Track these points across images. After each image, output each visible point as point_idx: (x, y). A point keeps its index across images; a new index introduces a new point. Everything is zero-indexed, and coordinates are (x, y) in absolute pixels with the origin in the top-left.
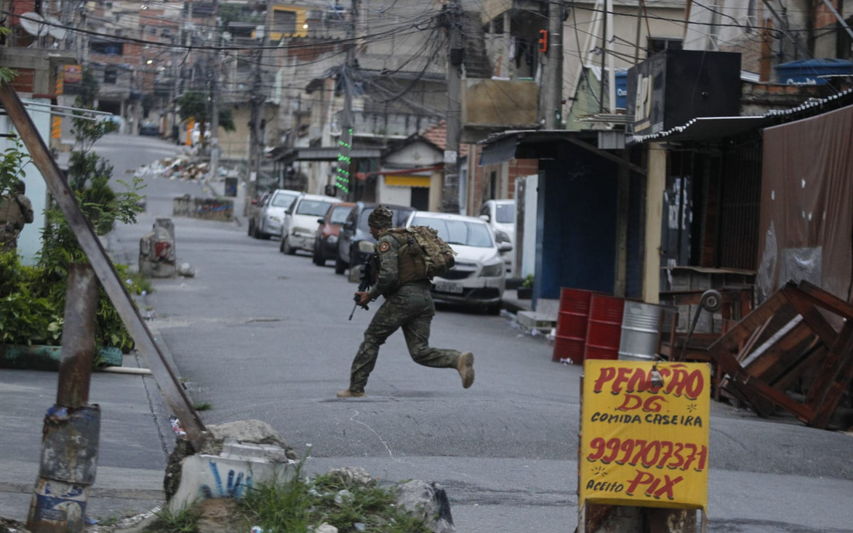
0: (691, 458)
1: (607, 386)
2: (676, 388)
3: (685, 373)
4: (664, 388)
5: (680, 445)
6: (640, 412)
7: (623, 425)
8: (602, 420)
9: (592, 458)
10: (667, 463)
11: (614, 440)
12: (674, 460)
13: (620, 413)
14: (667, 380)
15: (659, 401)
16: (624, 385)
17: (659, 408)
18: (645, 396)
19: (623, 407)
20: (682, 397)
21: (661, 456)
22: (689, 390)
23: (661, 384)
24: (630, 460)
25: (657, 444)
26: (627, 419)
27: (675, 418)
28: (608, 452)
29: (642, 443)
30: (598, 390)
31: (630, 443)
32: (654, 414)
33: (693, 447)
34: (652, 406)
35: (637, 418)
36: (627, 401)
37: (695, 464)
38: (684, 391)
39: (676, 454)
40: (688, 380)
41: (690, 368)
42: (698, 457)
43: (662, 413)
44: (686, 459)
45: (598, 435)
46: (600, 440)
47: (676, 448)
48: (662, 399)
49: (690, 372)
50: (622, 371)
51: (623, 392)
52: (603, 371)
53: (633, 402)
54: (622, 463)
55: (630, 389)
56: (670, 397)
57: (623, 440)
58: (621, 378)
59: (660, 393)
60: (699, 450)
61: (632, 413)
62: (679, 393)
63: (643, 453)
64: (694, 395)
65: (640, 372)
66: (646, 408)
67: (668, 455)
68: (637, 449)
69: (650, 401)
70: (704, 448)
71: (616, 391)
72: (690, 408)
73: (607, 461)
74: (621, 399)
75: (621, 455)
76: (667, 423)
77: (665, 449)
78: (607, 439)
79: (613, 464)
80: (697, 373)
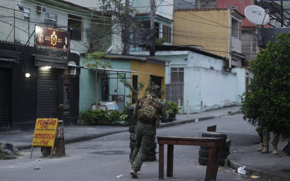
0: (52, 137)
1: (39, 123)
2: (51, 123)
3: (53, 120)
4: (49, 124)
5: (50, 135)
6: (44, 128)
7: (41, 131)
8: (38, 130)
9: (35, 137)
10: (47, 138)
11: (39, 134)
12: (49, 137)
13: (41, 129)
14: (49, 122)
15: (47, 126)
16: (42, 123)
17: (47, 127)
18: (45, 125)
19: (41, 128)
20: (52, 125)
21: (47, 137)
22: (53, 124)
23: (48, 123)
24: (41, 138)
25: (46, 135)
26: (42, 130)
27: (50, 129)
28: (38, 136)
29: (44, 134)
30: (38, 124)
31: (42, 134)
32: (46, 129)
33: (52, 135)
34: (46, 127)
35: (43, 130)
36: (42, 126)
37: (52, 138)
38: (52, 124)
39: (49, 136)
40: (53, 122)
41: (54, 119)
42: (53, 137)
43: (48, 128)
44: (51, 137)
45: (36, 133)
46: (37, 134)
47: (49, 135)
48: (48, 126)
49: (54, 120)
50: (42, 120)
51: (42, 125)
52: (39, 120)
53: (43, 126)
54: (40, 138)
55: (43, 124)
56: (50, 125)
57: (40, 134)
58: (42, 122)
59: (48, 125)
60: (53, 135)
61: (43, 129)
62: (51, 124)
63: (44, 136)
64: (54, 125)
65: (45, 120)
66: (45, 127)
67: (48, 137)
68: (43, 136)
69: (46, 126)
70: (54, 135)
71: (41, 124)
72: (53, 127)
73: (37, 138)
74: (41, 125)
75: (40, 137)
76: (48, 130)
77: (47, 135)
78: (38, 134)
79: (38, 138)
80: (55, 121)
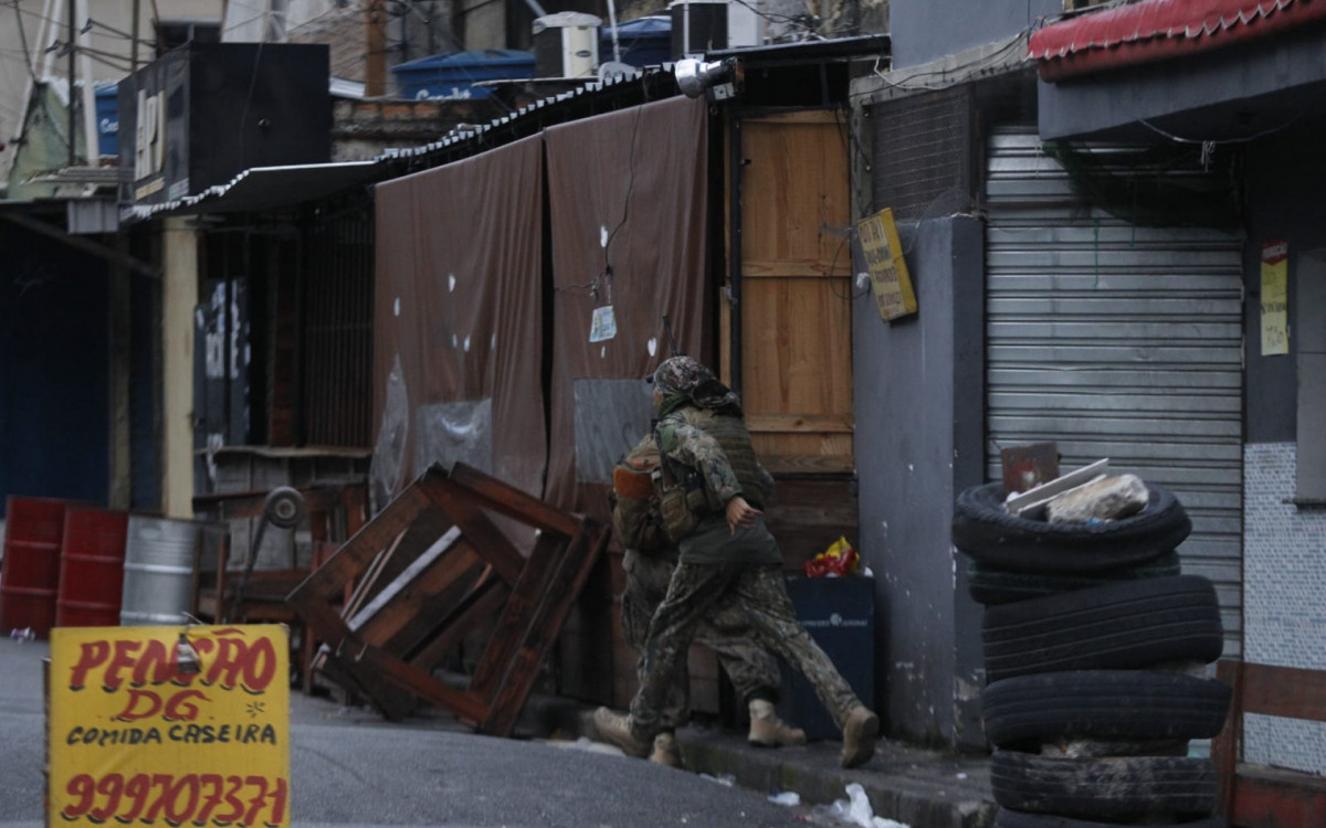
0: (258, 803)
1: (95, 676)
2: (224, 673)
3: (239, 643)
4: (203, 675)
5: (235, 780)
6: (159, 722)
7: (128, 748)
8: (87, 740)
9: (71, 813)
10: (212, 816)
11: (115, 777)
12: (225, 808)
13: (120, 726)
14: (208, 658)
15: (193, 700)
16: (126, 673)
17: (194, 711)
18: (167, 691)
19: (126, 715)
20: (238, 690)
21: (202, 803)
22: (249, 678)
23: (195, 667)
24: (144, 814)
25: (193, 781)
26: (136, 737)
27: (225, 729)
28: (100, 801)
29: (164, 779)
30: (77, 684)
31: (142, 780)
32: (184, 724)
33: (260, 781)
34: (182, 710)
35: (154, 734)
36: (133, 702)
37: (265, 814)
38: (240, 678)
39: (231, 799)
40: (247, 657)
41: (250, 634)
42: (270, 801)
43: (201, 721)
44: (248, 806)
45: (81, 770)
46: (85, 778)
47: (228, 787)
48: (200, 695)
49: (249, 641)
50: (123, 646)
51: (126, 686)
52: (86, 648)
53: (145, 704)
54: (127, 820)
55: (139, 679)
56: (214, 691)
57: (128, 776)
58: (122, 660)
59: (196, 685)
60: (272, 787)
61: (144, 725)
62: (230, 682)
63: (168, 799)
64: (258, 685)
65: (156, 647)
66: (171, 714)
67: (214, 800)
68: (155, 793)
69: (176, 699)
70: (281, 783)
71: (111, 684)
72: (253, 709)
73: (99, 817)
74: (121, 698)
75: (126, 804)
76: (210, 739)
77: (209, 790)
78: (97, 776)
79: (111, 822)
80: (264, 644)
